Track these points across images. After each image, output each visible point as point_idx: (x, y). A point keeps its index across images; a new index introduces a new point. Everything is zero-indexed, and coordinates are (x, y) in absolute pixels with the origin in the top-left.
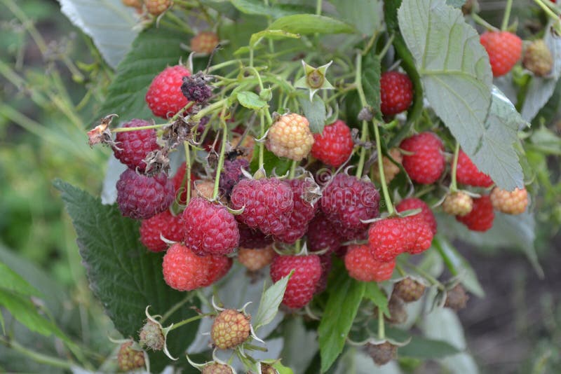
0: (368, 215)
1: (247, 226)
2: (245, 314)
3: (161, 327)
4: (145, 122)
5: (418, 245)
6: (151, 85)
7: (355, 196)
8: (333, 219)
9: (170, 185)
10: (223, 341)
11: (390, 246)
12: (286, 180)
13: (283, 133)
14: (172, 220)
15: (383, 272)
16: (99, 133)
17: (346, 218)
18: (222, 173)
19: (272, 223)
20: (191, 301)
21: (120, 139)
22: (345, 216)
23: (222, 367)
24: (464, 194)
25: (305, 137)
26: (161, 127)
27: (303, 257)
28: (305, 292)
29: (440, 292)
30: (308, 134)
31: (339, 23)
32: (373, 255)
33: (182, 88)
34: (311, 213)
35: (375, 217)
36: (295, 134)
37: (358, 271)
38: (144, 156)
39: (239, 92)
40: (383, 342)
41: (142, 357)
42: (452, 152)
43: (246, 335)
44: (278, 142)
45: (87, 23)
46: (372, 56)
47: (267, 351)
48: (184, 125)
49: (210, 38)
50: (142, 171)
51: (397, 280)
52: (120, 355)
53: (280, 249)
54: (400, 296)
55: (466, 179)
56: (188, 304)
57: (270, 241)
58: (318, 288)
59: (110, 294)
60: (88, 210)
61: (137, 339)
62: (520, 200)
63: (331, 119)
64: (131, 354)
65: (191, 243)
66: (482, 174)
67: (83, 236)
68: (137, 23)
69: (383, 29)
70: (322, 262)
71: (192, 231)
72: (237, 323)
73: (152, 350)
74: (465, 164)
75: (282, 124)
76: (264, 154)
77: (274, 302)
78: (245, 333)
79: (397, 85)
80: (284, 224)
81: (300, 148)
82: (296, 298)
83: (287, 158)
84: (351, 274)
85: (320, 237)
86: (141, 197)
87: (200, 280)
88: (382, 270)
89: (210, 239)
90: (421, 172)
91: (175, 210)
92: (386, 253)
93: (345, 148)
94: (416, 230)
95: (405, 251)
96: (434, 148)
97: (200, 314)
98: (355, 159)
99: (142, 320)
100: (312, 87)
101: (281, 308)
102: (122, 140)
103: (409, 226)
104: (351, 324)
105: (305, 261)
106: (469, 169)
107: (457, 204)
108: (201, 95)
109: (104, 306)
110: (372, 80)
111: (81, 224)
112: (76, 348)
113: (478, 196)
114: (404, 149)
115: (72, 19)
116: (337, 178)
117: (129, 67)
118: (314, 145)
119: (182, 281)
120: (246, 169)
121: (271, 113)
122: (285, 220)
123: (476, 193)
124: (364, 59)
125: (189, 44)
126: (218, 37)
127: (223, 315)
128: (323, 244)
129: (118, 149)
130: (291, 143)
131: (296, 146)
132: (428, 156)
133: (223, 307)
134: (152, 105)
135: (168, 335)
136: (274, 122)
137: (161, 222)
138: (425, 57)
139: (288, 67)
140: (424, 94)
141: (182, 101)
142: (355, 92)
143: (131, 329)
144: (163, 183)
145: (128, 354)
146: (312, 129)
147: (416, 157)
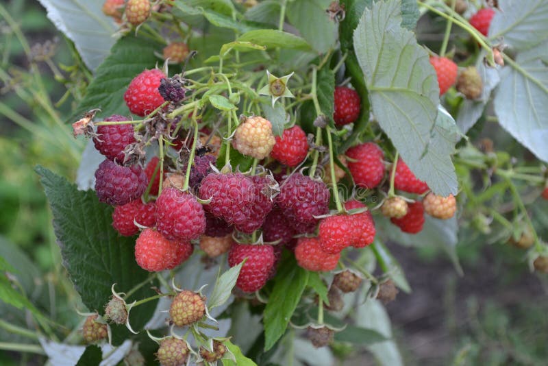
0: (319, 212)
1: (213, 215)
2: (201, 295)
3: (125, 303)
4: (124, 118)
5: (362, 240)
6: (129, 85)
7: (309, 194)
8: (288, 213)
9: (143, 176)
10: (181, 318)
11: (338, 240)
12: (249, 176)
13: (249, 134)
14: (143, 207)
15: (329, 263)
16: (83, 125)
17: (300, 213)
18: (192, 167)
19: (235, 214)
20: (152, 282)
21: (101, 131)
22: (299, 211)
23: (178, 341)
24: (400, 199)
25: (268, 138)
26: (139, 123)
27: (259, 246)
28: (259, 278)
29: (373, 285)
30: (271, 135)
31: (300, 39)
32: (322, 247)
33: (159, 89)
34: (269, 207)
35: (326, 214)
36: (259, 135)
37: (307, 261)
38: (123, 148)
39: (210, 95)
40: (322, 327)
41: (106, 329)
42: (391, 161)
43: (201, 314)
44: (244, 141)
45: (69, 29)
46: (326, 72)
47: (218, 329)
48: (162, 121)
49: (181, 48)
50: (120, 162)
51: (337, 272)
52: (85, 326)
53: (239, 238)
54: (339, 286)
55: (403, 186)
56: (148, 285)
57: (231, 230)
58: (270, 274)
59: (80, 271)
60: (64, 195)
61: (102, 313)
62: (450, 207)
63: (289, 124)
64: (96, 325)
65: (162, 228)
66: (418, 181)
67: (58, 218)
68: (116, 31)
69: (337, 47)
70: (275, 251)
71: (164, 218)
72: (194, 303)
73: (115, 323)
74: (403, 172)
75: (248, 125)
76: (231, 152)
77: (228, 285)
78: (200, 313)
79: (347, 98)
80: (246, 215)
81: (263, 148)
82: (250, 283)
83: (250, 156)
84: (300, 264)
85: (274, 229)
86: (117, 185)
87: (168, 262)
88: (328, 261)
89: (180, 225)
90: (363, 177)
91: (146, 199)
92: (334, 245)
93: (301, 150)
94: (361, 227)
95: (351, 244)
96: (375, 157)
97: (160, 294)
98: (309, 162)
99: (108, 296)
100: (274, 95)
101: (234, 291)
102: (103, 133)
103: (355, 223)
104: (294, 310)
105: (260, 250)
106: (406, 177)
107: (394, 208)
108: (176, 95)
109: (74, 281)
110: (326, 91)
111: (58, 207)
112: (43, 320)
113: (412, 201)
114: (349, 156)
115: (57, 24)
116: (294, 177)
117: (107, 70)
118: (275, 147)
119: (152, 262)
120: (214, 164)
121: (238, 115)
122: (247, 211)
123: (410, 198)
124: (318, 73)
125: (162, 53)
126: (188, 47)
127: (181, 295)
128: (277, 235)
129: (99, 141)
130: (255, 143)
131: (259, 145)
132: (370, 164)
133: (181, 288)
134: (129, 103)
135: (130, 311)
136: (241, 124)
137: (133, 209)
138: (375, 75)
139: (252, 76)
140: (370, 108)
141: (157, 101)
142: (311, 102)
143: (97, 304)
144: (138, 174)
145: (92, 326)
146: (274, 131)
147: (360, 164)
